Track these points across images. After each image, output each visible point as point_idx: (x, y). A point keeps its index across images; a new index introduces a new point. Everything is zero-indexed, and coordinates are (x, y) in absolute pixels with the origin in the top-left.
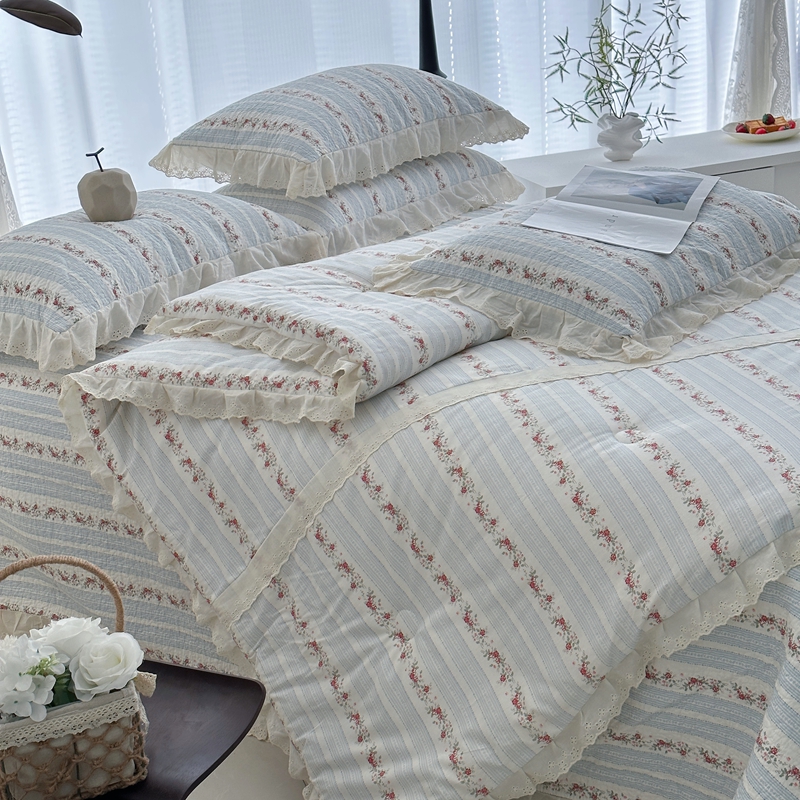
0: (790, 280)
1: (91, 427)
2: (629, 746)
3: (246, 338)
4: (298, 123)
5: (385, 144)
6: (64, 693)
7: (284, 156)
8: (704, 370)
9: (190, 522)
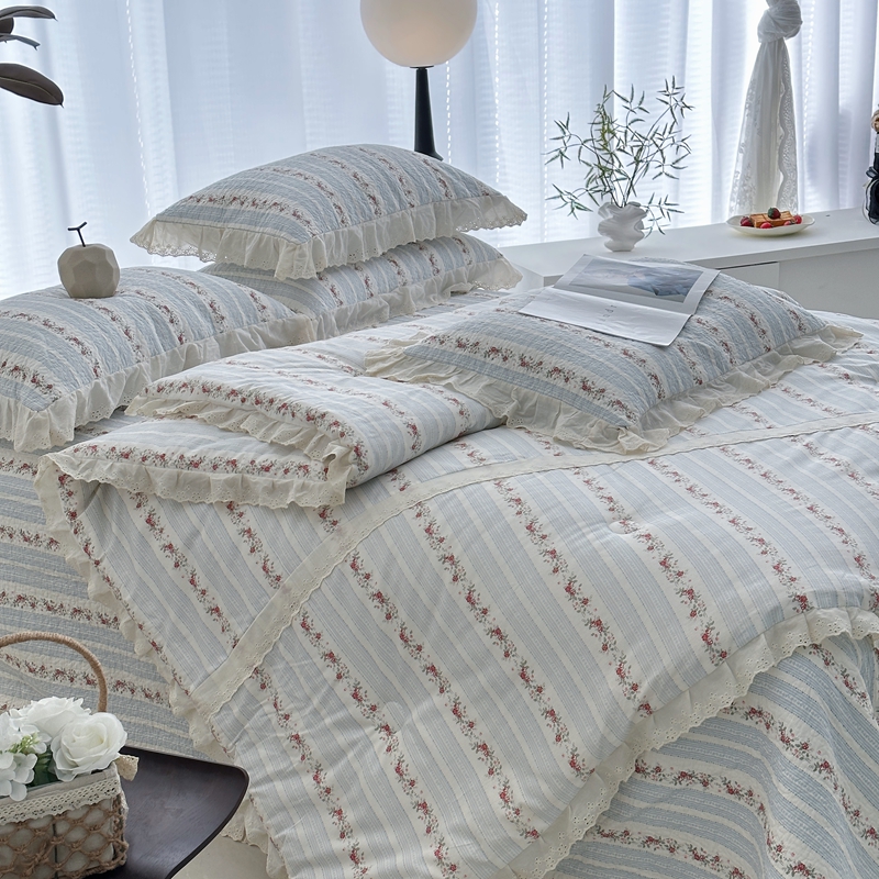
0: (789, 376)
1: (68, 510)
2: (618, 843)
3: (233, 421)
4: (289, 202)
5: (378, 226)
6: (45, 773)
7: (274, 235)
8: (700, 463)
9: (169, 609)
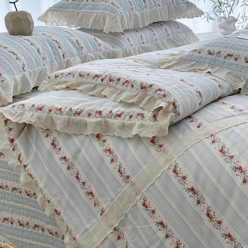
1: (9, 138)
3: (96, 91)
5: (146, 13)
7: (103, 13)
9: (64, 192)
